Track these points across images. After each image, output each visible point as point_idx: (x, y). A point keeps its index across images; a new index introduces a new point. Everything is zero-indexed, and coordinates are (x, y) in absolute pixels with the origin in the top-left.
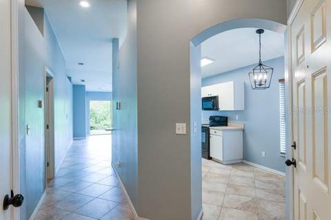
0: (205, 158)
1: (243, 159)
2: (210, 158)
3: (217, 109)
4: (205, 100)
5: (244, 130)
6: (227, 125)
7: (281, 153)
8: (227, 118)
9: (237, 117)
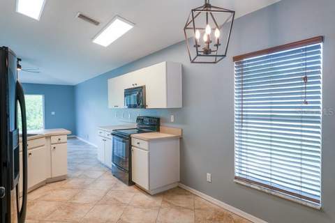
0: (125, 182)
1: (180, 182)
2: (131, 183)
3: (144, 106)
4: (128, 92)
5: (181, 139)
6: (158, 130)
7: (236, 178)
8: (159, 119)
9: (172, 117)
